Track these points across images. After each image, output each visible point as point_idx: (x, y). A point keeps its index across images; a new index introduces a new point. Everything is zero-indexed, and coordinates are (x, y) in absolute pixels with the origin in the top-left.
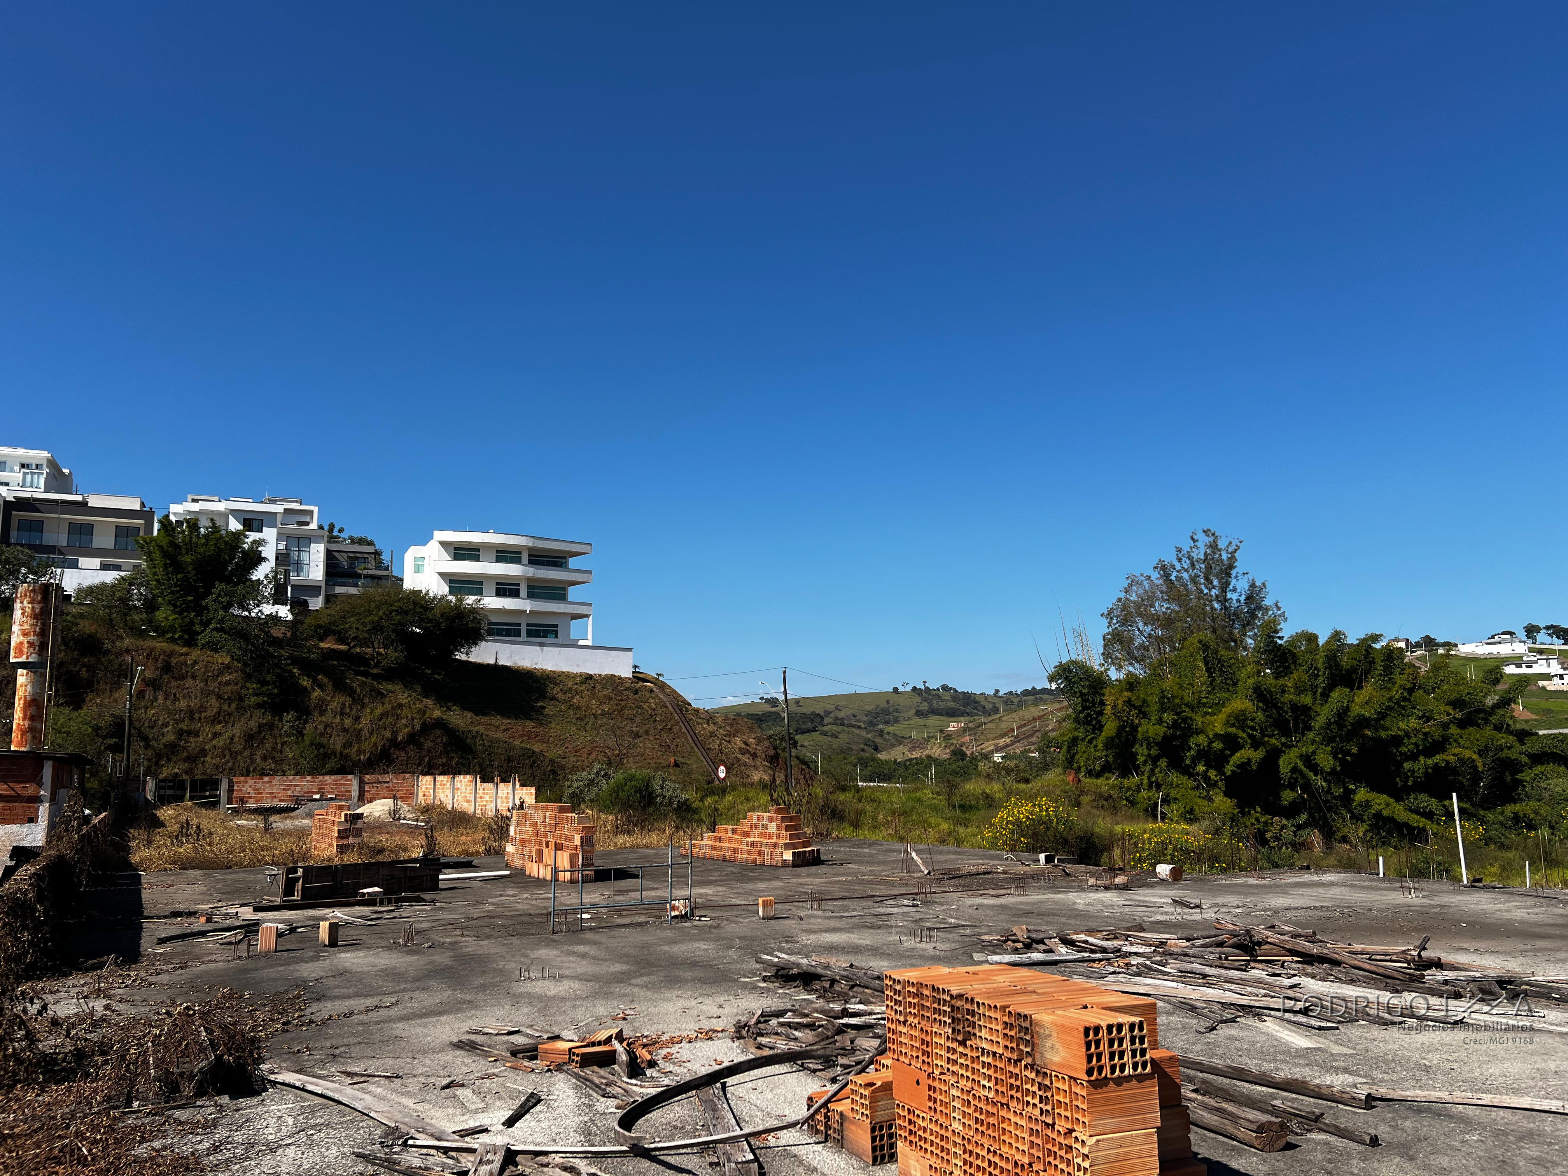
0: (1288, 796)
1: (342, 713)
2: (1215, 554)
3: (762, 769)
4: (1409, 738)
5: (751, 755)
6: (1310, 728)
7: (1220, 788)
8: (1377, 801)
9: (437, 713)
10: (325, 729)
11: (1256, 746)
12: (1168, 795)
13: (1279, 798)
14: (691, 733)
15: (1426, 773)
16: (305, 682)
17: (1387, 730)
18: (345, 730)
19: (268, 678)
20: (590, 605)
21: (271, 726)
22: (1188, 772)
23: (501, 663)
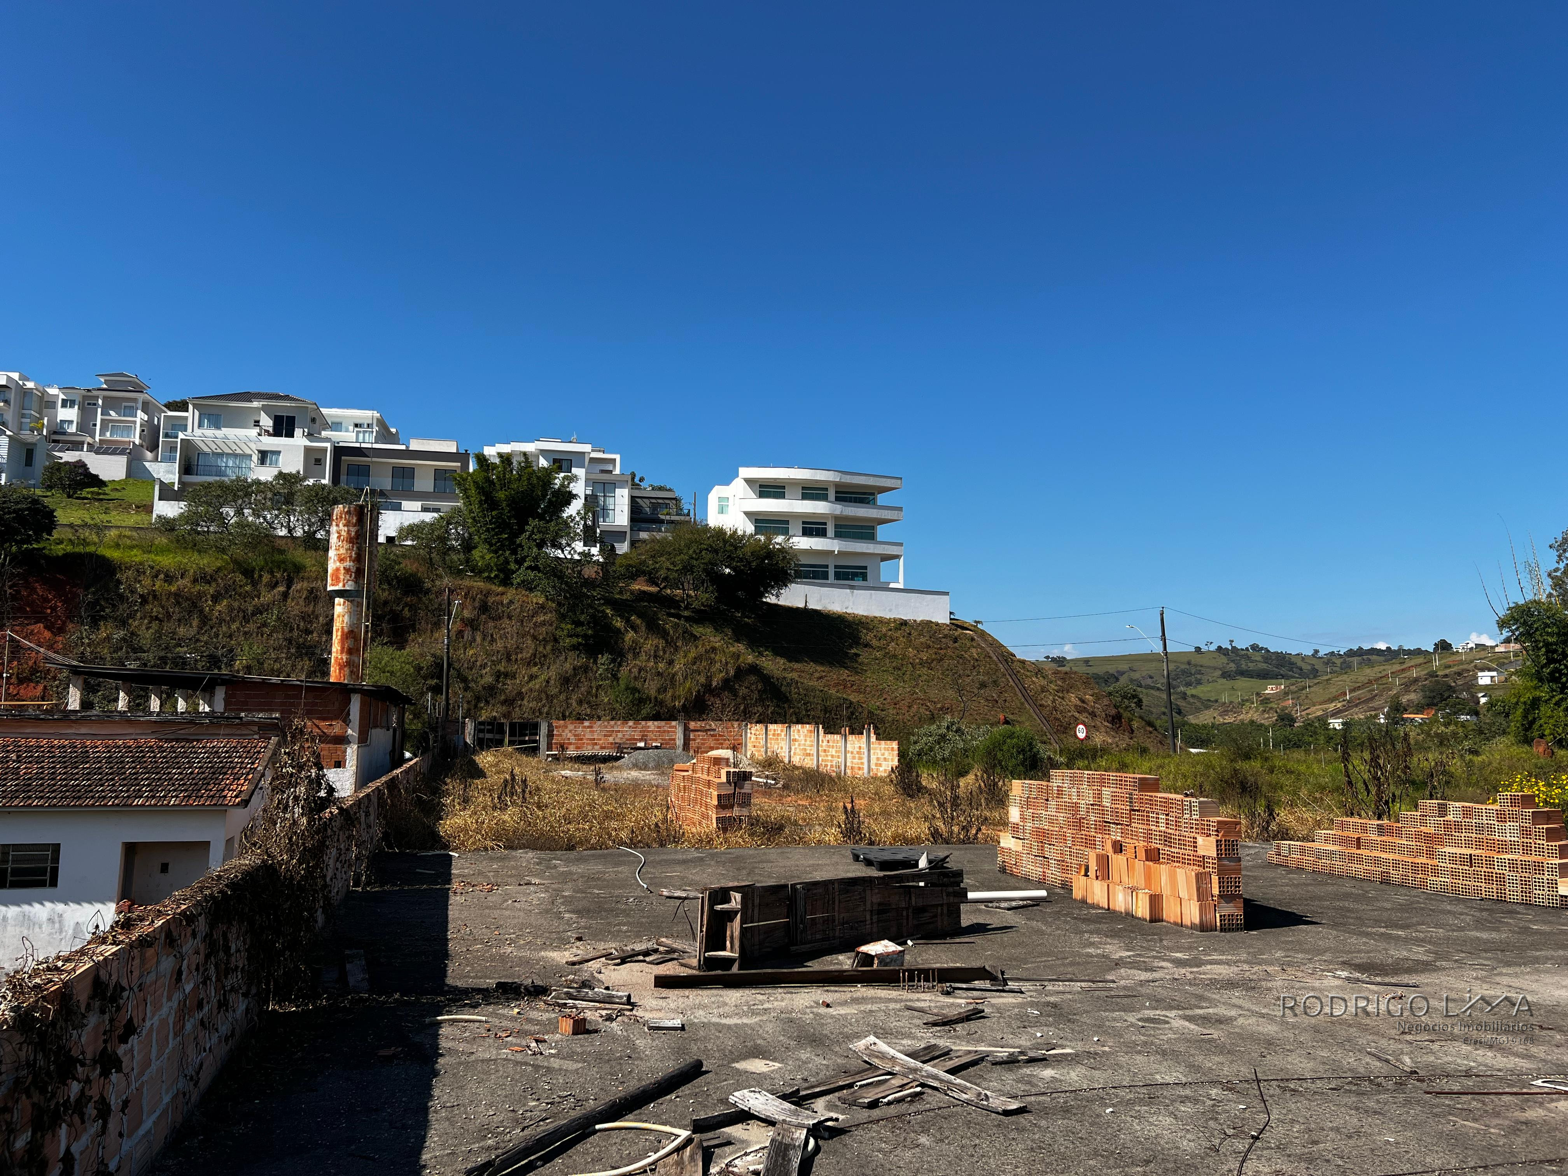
1: (656, 657)
3: (1103, 729)
5: (1089, 714)
9: (750, 659)
10: (639, 672)
14: (1020, 686)
16: (619, 623)
18: (659, 674)
19: (582, 618)
20: (901, 544)
21: (586, 669)
23: (811, 606)
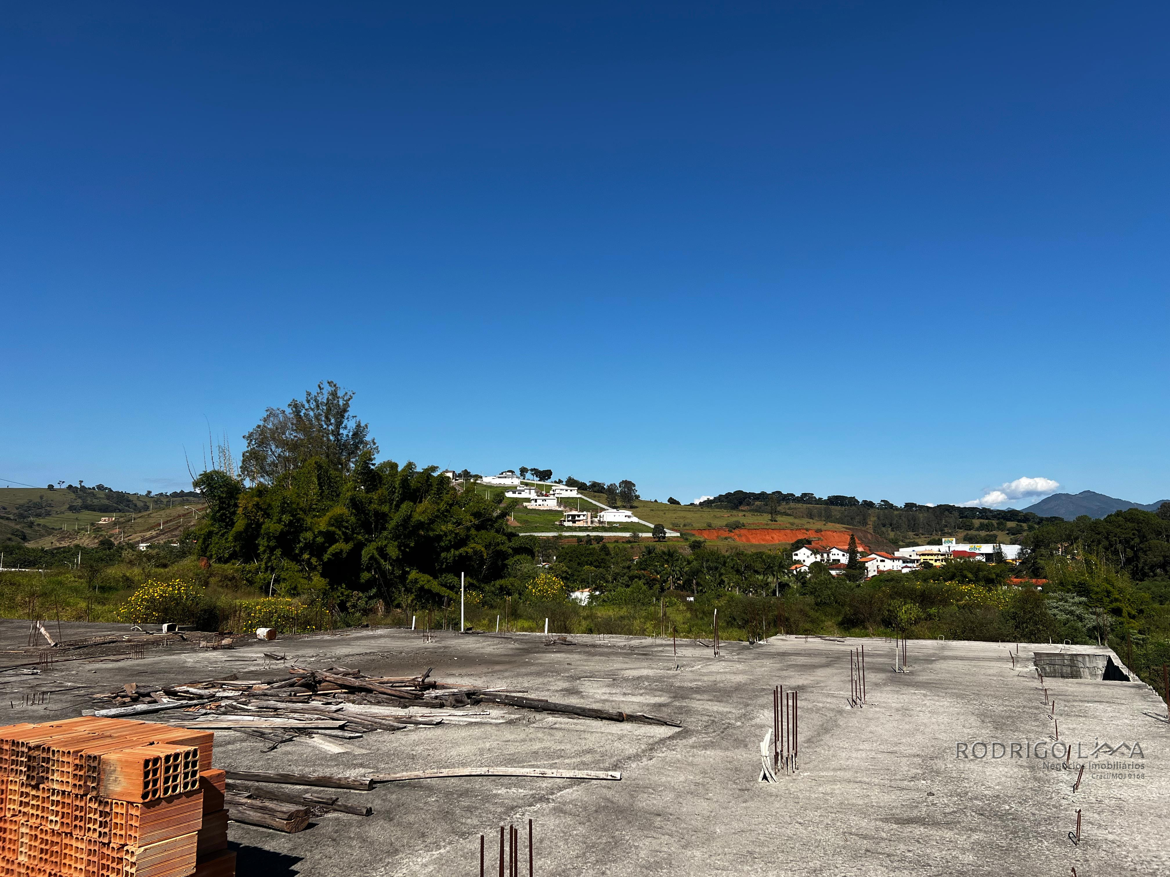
0: (365, 576)
2: (334, 400)
4: (446, 536)
6: (385, 529)
7: (318, 571)
8: (422, 579)
11: (347, 541)
12: (279, 576)
13: (358, 577)
15: (454, 559)
17: (434, 530)
22: (296, 558)
